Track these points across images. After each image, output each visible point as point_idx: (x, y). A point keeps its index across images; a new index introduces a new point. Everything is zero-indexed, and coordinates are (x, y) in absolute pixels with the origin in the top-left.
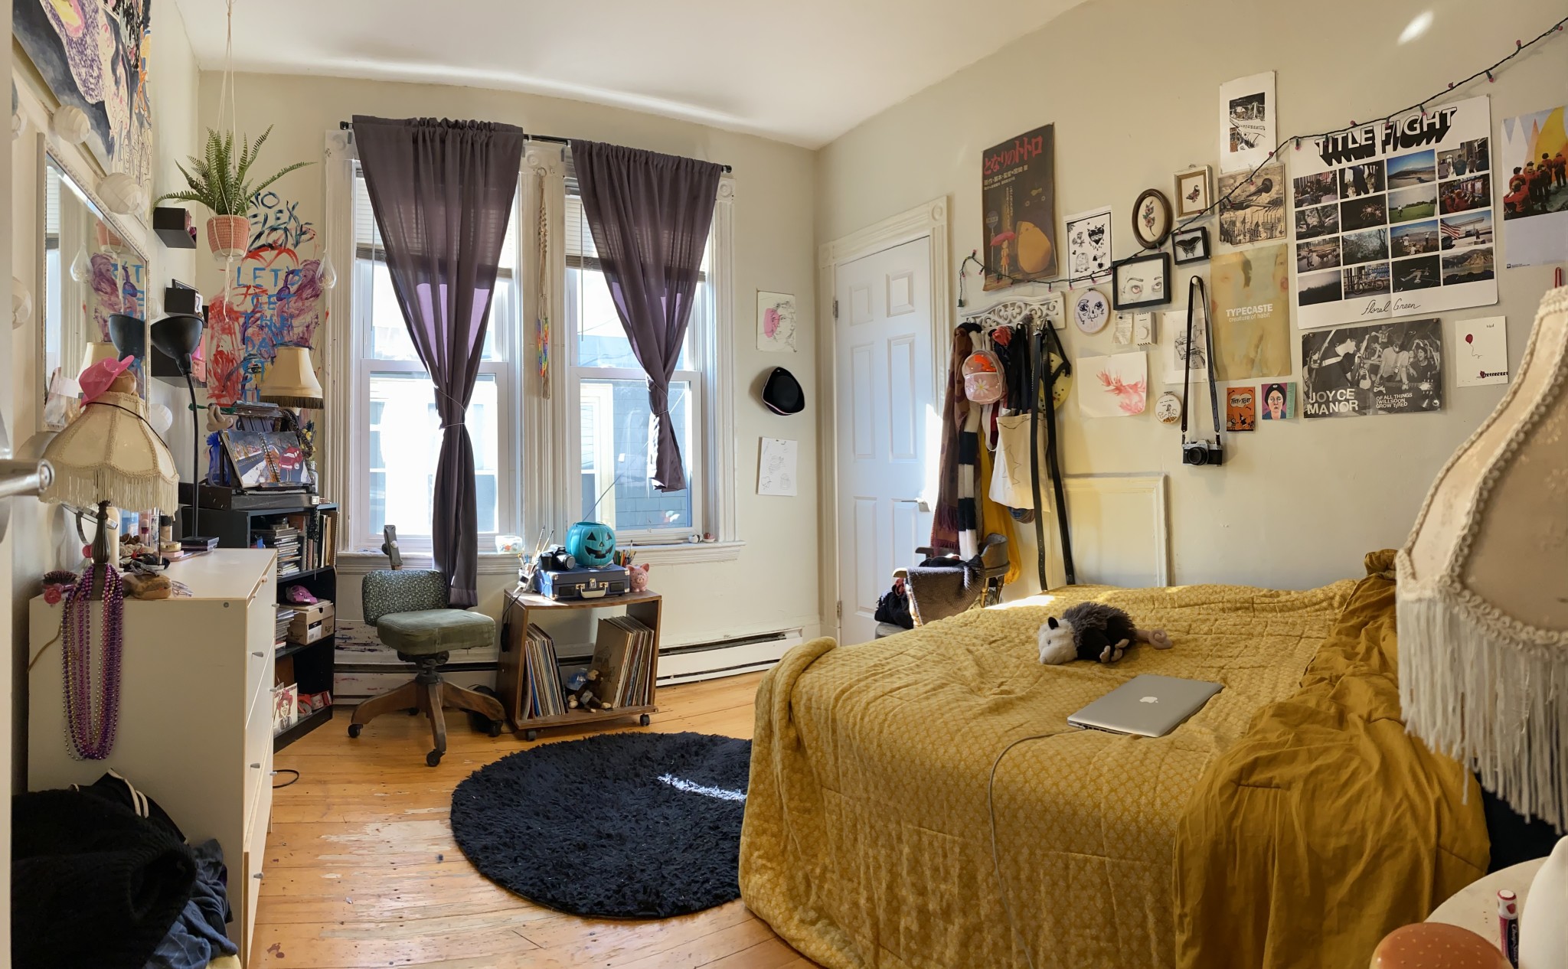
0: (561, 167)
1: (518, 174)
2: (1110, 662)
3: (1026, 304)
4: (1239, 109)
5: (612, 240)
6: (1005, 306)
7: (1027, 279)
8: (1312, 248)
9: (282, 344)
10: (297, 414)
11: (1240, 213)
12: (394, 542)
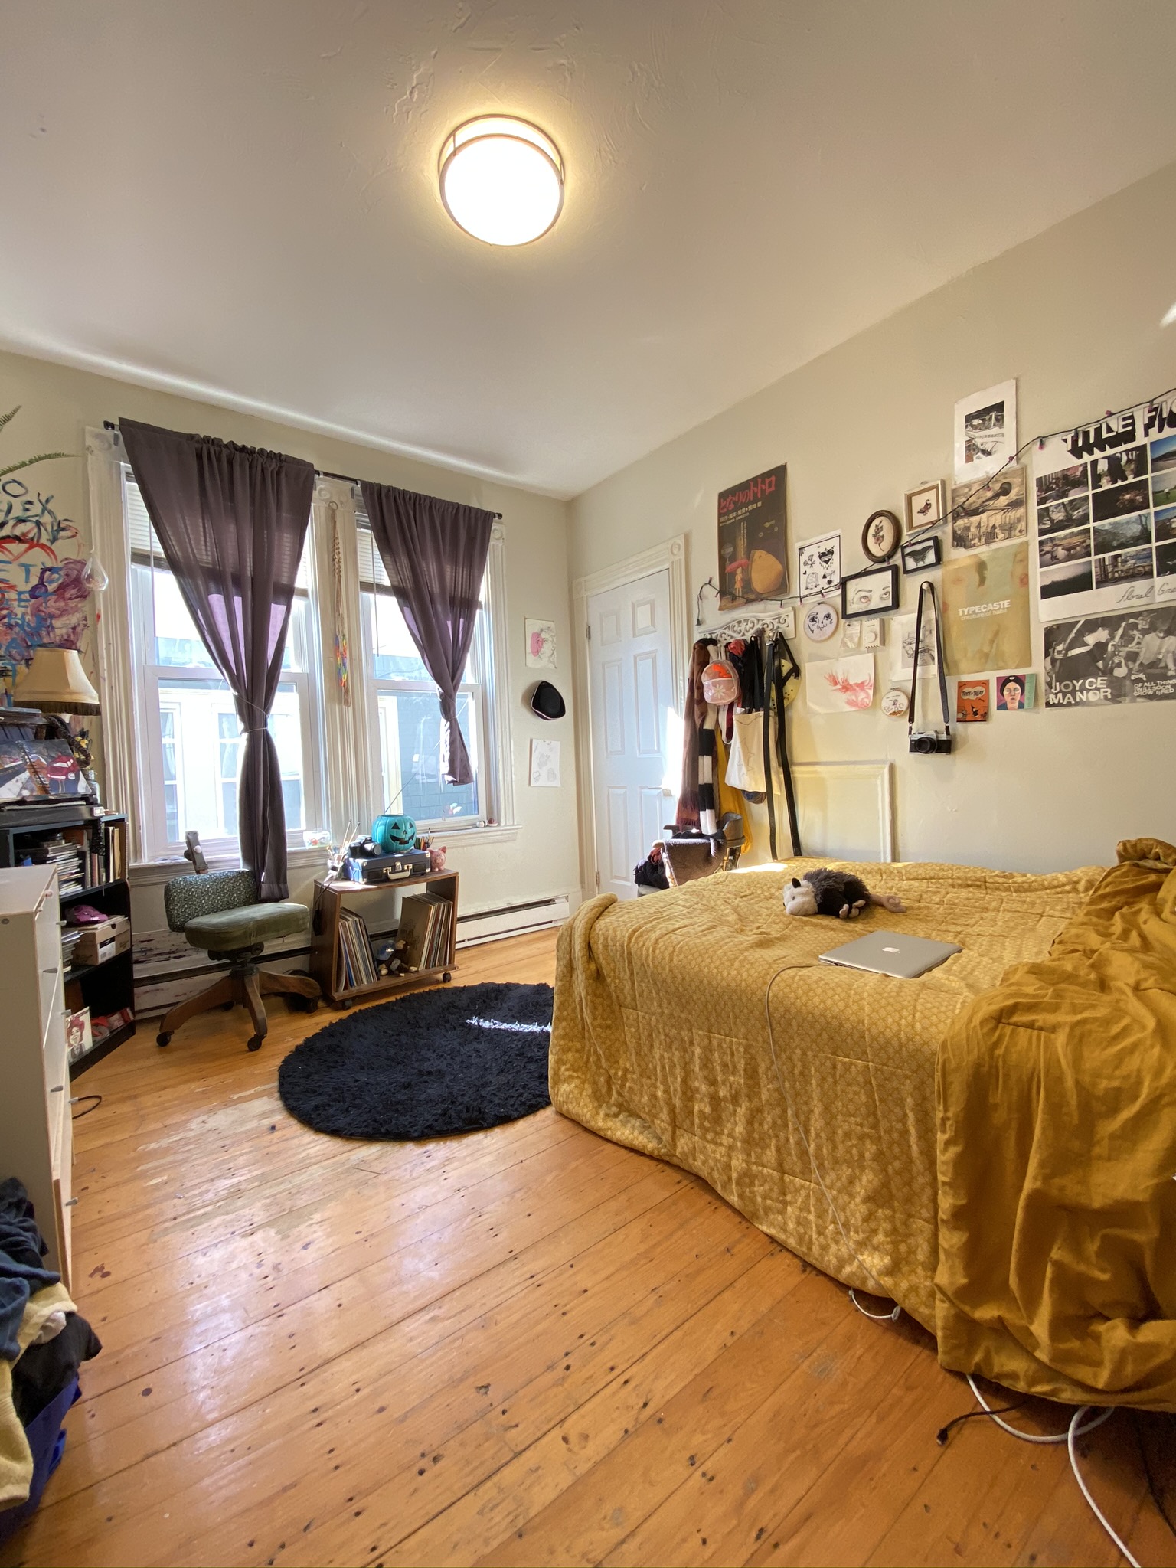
0: (351, 503)
1: (310, 505)
2: (848, 917)
3: (758, 620)
4: (976, 422)
5: (403, 571)
6: (739, 622)
7: (760, 598)
8: (1058, 543)
9: (40, 646)
10: (67, 721)
11: (975, 519)
12: (198, 847)
